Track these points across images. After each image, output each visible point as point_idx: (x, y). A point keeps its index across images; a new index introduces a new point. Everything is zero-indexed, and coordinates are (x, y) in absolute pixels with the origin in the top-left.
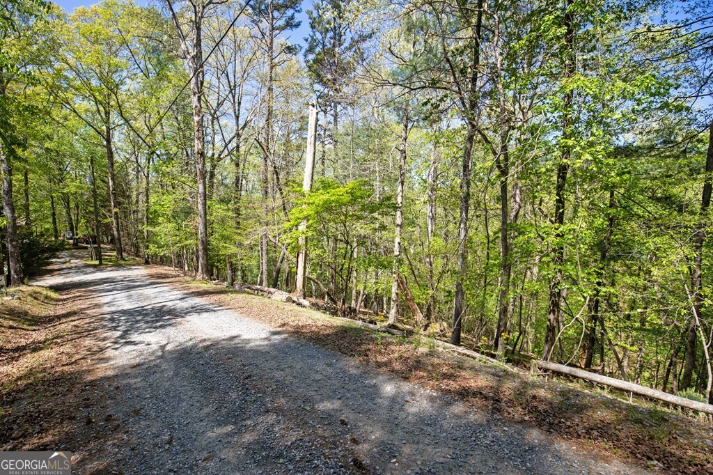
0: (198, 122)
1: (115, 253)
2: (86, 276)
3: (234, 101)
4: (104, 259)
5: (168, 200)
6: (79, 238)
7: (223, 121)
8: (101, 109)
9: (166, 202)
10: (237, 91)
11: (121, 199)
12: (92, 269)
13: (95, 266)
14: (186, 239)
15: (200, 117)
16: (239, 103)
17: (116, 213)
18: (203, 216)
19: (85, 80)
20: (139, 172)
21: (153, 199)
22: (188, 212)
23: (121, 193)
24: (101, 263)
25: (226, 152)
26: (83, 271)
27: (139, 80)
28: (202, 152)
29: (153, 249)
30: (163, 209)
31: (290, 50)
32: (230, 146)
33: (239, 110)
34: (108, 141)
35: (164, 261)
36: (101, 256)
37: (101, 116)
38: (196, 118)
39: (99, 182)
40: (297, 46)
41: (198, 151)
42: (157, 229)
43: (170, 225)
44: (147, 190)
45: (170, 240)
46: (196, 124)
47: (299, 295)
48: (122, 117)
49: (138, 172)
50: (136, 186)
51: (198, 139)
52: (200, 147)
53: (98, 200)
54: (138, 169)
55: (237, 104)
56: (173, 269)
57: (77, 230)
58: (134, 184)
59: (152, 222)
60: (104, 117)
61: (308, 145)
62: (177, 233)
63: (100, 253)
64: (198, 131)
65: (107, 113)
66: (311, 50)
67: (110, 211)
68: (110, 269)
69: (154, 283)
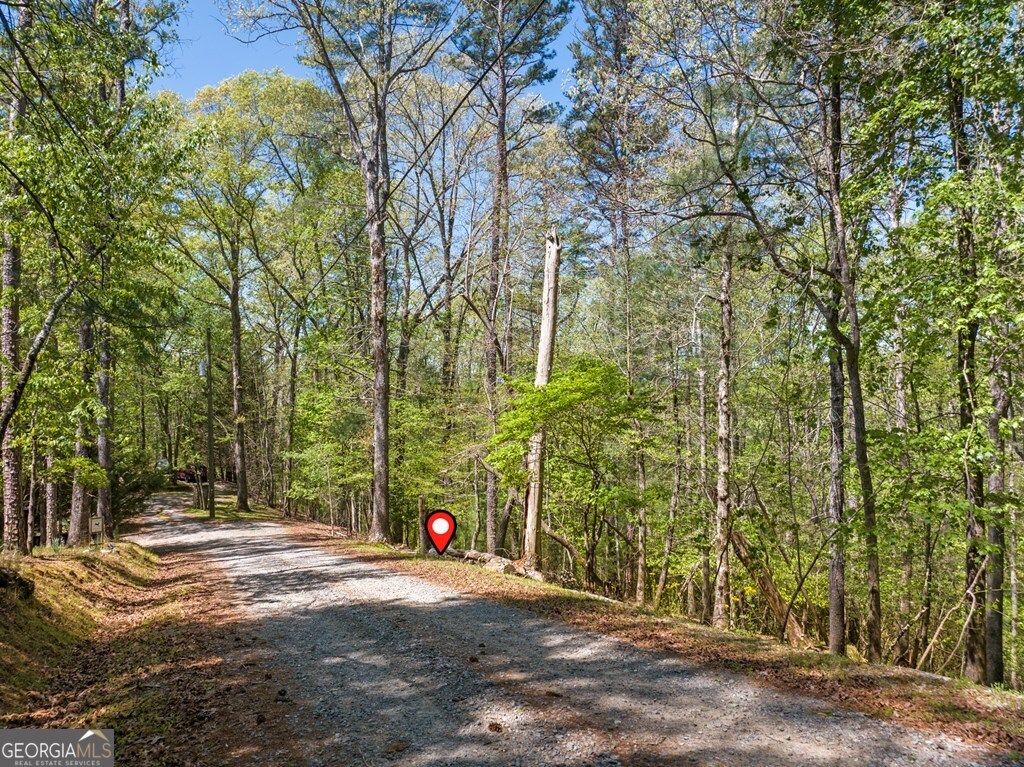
0: (377, 267)
1: (234, 499)
2: (186, 536)
3: (442, 217)
4: (218, 509)
5: (325, 401)
6: (180, 471)
7: (422, 254)
8: (226, 243)
9: (325, 404)
10: (447, 202)
11: (248, 399)
12: (195, 526)
13: (202, 520)
14: (355, 470)
15: (381, 260)
16: (451, 222)
17: (240, 426)
18: (382, 428)
19: (205, 199)
20: (281, 348)
21: (301, 400)
22: (357, 423)
23: (251, 388)
24: (212, 515)
25: (428, 312)
26: (183, 529)
27: (286, 191)
28: (383, 318)
29: (297, 489)
30: (317, 416)
31: (540, 116)
32: (434, 301)
33: (451, 230)
34: (235, 298)
35: (316, 512)
36: (213, 503)
37: (226, 258)
38: (374, 262)
39: (215, 371)
40: (555, 106)
41: (377, 317)
42: (306, 454)
43: (328, 446)
44: (293, 383)
45: (327, 474)
46: (374, 270)
47: (528, 563)
48: (259, 258)
49: (278, 349)
50: (276, 373)
51: (377, 295)
52: (380, 308)
53: (213, 402)
54: (278, 343)
55: (446, 222)
56: (330, 528)
57: (176, 457)
58: (271, 370)
59: (297, 441)
60: (230, 257)
61: (544, 306)
62: (339, 459)
63: (212, 497)
64: (377, 282)
65: (235, 253)
66: (577, 115)
67: (230, 422)
68: (224, 526)
69: (297, 547)
